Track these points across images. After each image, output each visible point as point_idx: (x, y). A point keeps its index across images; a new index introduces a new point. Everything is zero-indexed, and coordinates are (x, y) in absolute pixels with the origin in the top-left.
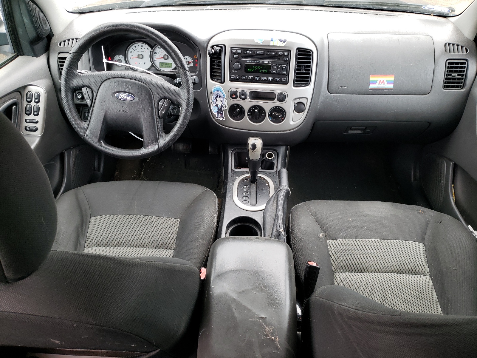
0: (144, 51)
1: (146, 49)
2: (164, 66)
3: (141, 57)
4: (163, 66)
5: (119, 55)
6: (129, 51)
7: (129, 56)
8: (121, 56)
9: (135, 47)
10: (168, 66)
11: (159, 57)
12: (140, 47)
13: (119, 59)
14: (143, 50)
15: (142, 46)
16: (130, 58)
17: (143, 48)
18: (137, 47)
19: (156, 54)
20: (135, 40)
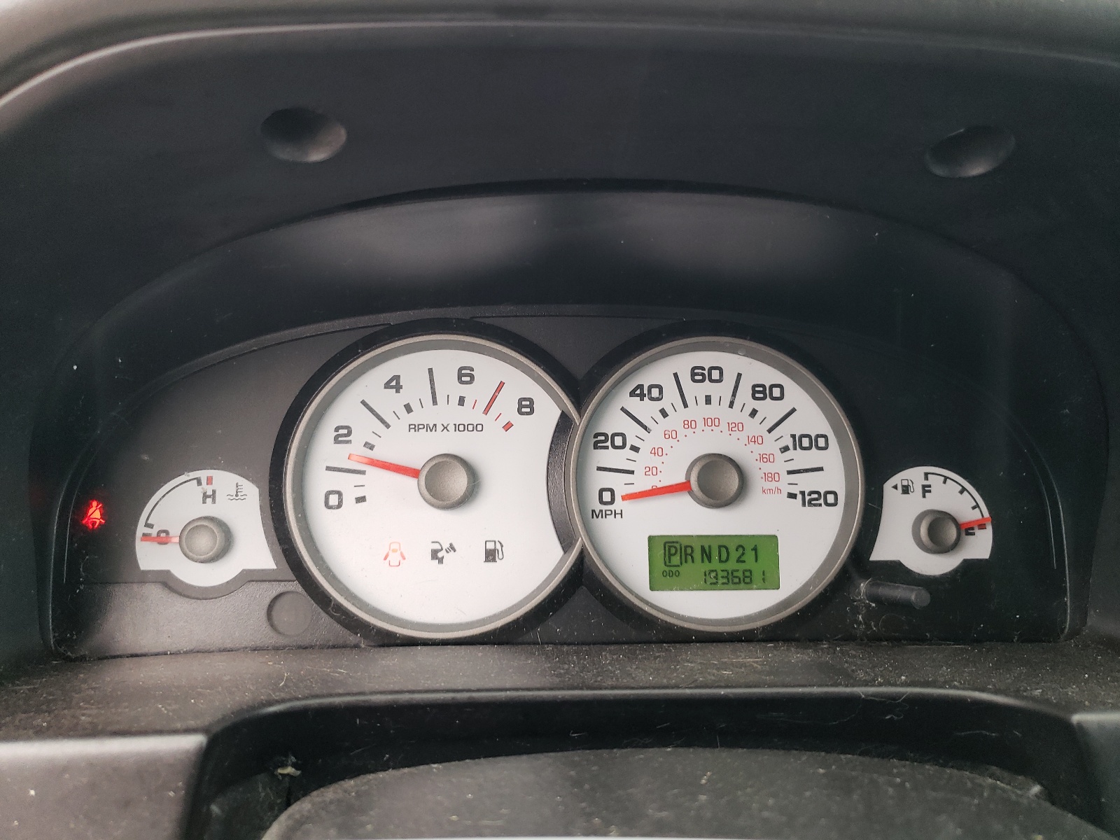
0: (487, 420)
1: (507, 405)
2: (698, 568)
3: (458, 482)
4: (686, 569)
5: (203, 474)
6: (326, 434)
7: (320, 482)
8: (225, 480)
9: (394, 384)
10: (732, 565)
11: (642, 483)
12: (448, 385)
13: (209, 510)
14: (476, 416)
15: (465, 376)
16: (334, 500)
17: (479, 392)
18: (415, 388)
19: (608, 457)
20: (394, 318)
